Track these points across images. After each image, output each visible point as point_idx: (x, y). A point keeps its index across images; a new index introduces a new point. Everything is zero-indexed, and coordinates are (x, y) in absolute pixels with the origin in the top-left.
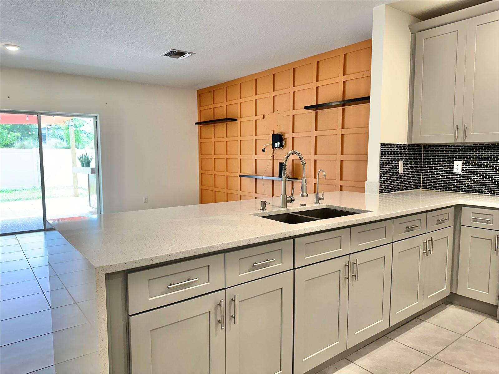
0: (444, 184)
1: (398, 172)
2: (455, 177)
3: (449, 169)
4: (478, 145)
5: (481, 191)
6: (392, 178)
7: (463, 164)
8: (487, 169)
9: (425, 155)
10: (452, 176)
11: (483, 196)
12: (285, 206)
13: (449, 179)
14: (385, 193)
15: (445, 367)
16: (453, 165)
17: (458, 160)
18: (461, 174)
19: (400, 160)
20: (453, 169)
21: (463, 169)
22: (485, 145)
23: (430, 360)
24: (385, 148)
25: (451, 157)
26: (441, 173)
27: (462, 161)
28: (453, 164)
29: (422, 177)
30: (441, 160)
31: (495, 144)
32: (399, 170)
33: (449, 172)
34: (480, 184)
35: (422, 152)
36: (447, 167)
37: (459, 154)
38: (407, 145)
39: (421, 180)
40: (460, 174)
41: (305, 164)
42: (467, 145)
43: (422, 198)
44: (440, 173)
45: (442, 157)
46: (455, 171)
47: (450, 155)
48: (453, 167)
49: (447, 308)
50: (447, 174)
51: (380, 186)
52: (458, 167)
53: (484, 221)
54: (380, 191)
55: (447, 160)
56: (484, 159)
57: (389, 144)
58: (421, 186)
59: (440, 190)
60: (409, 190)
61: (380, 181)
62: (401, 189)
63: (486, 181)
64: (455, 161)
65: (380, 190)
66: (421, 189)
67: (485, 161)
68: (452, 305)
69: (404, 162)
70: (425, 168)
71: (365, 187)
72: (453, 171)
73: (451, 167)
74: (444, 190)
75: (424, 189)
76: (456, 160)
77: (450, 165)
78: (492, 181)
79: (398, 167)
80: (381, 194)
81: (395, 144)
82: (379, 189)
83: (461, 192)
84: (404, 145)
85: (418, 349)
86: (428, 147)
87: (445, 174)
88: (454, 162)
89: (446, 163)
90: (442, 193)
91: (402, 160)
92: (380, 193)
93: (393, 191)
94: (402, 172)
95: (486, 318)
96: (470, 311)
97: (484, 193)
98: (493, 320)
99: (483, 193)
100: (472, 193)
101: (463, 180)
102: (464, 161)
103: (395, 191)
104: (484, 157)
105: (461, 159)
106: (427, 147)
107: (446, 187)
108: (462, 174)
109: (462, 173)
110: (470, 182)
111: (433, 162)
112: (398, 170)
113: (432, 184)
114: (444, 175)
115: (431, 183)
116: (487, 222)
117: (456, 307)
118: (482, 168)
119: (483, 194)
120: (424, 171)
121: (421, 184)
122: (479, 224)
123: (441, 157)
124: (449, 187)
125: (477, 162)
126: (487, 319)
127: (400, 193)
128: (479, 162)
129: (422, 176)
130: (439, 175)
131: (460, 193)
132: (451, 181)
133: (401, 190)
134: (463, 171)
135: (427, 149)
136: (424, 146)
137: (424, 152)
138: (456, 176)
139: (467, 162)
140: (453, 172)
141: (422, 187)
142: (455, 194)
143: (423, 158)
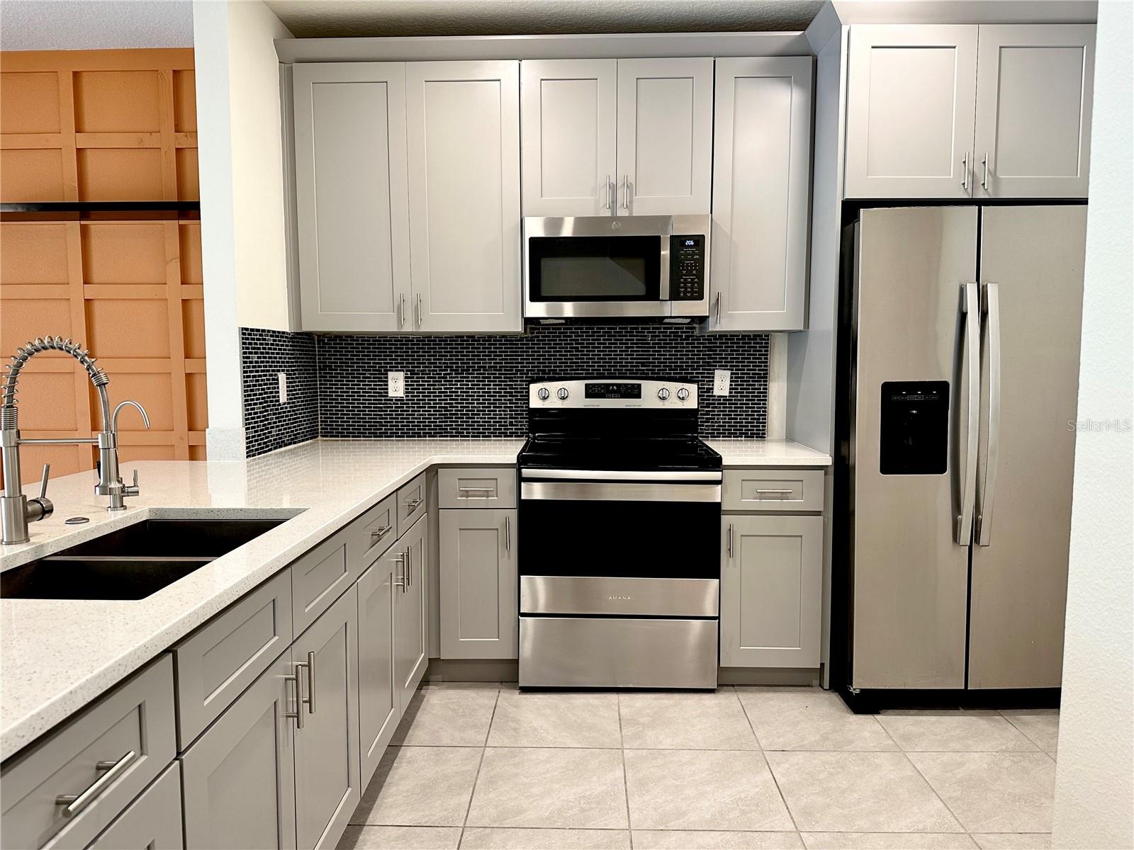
0: (371, 422)
1: (278, 401)
2: (392, 407)
3: (380, 389)
4: (431, 337)
5: (445, 433)
6: (268, 415)
7: (406, 378)
8: (452, 388)
9: (323, 359)
10: (387, 404)
11: (449, 442)
12: (23, 538)
13: (379, 411)
14: (257, 457)
15: (498, 837)
16: (387, 381)
17: (396, 371)
18: (403, 400)
19: (278, 371)
20: (387, 389)
21: (406, 389)
22: (445, 337)
23: (462, 836)
24: (251, 339)
25: (381, 363)
26: (363, 400)
27: (403, 371)
28: (387, 378)
29: (321, 410)
30: (359, 370)
31: (463, 337)
32: (280, 394)
33: (379, 396)
34: (442, 418)
35: (315, 351)
36: (375, 385)
37: (396, 356)
38: (289, 334)
39: (317, 418)
40: (401, 400)
41: (104, 384)
42: (411, 336)
43: (324, 458)
44: (360, 400)
45: (363, 363)
46: (391, 394)
47: (379, 360)
48: (387, 385)
49: (424, 697)
50: (374, 400)
51: (247, 438)
52: (397, 385)
53: (481, 493)
54: (247, 453)
55: (373, 370)
56: (445, 367)
57: (258, 330)
58: (320, 430)
59: (364, 437)
60: (300, 442)
61: (246, 424)
62: (286, 442)
63: (452, 411)
64: (389, 373)
65: (248, 448)
66: (319, 438)
67: (447, 370)
68: (430, 687)
69: (287, 374)
70: (324, 388)
71: (206, 446)
72: (387, 393)
73: (381, 385)
74: (371, 437)
75: (327, 436)
76: (392, 371)
77: (379, 381)
78: (463, 411)
79: (278, 388)
80: (250, 458)
81: (269, 331)
82: (245, 445)
83: (407, 437)
84: (284, 333)
85: (426, 822)
86: (328, 340)
87: (370, 400)
88: (387, 374)
89: (370, 378)
90: (368, 442)
91: (283, 371)
92: (247, 457)
93: (270, 450)
94: (286, 401)
95: (499, 692)
96: (465, 688)
97: (451, 436)
98: (509, 691)
99: (447, 436)
100: (427, 438)
101: (408, 411)
102: (407, 371)
103: (275, 448)
104: (444, 363)
105: (401, 367)
106: (326, 341)
107: (374, 429)
108: (407, 400)
109: (406, 396)
110: (422, 415)
111: (343, 374)
112: (278, 397)
113: (344, 425)
114: (369, 404)
115: (341, 422)
116: (487, 494)
117: (440, 689)
118: (442, 385)
119: (449, 438)
120: (325, 396)
121: (320, 427)
122: (474, 501)
123: (359, 363)
124: (382, 429)
125: (433, 374)
126: (501, 693)
127: (285, 452)
128: (437, 374)
129: (319, 408)
130: (358, 403)
131: (404, 440)
132: (385, 415)
133: (286, 445)
134: (406, 393)
135: (327, 344)
136: (319, 336)
137: (319, 351)
138: (394, 404)
139: (413, 372)
140: (387, 396)
141: (321, 432)
142: (394, 442)
143: (319, 366)
